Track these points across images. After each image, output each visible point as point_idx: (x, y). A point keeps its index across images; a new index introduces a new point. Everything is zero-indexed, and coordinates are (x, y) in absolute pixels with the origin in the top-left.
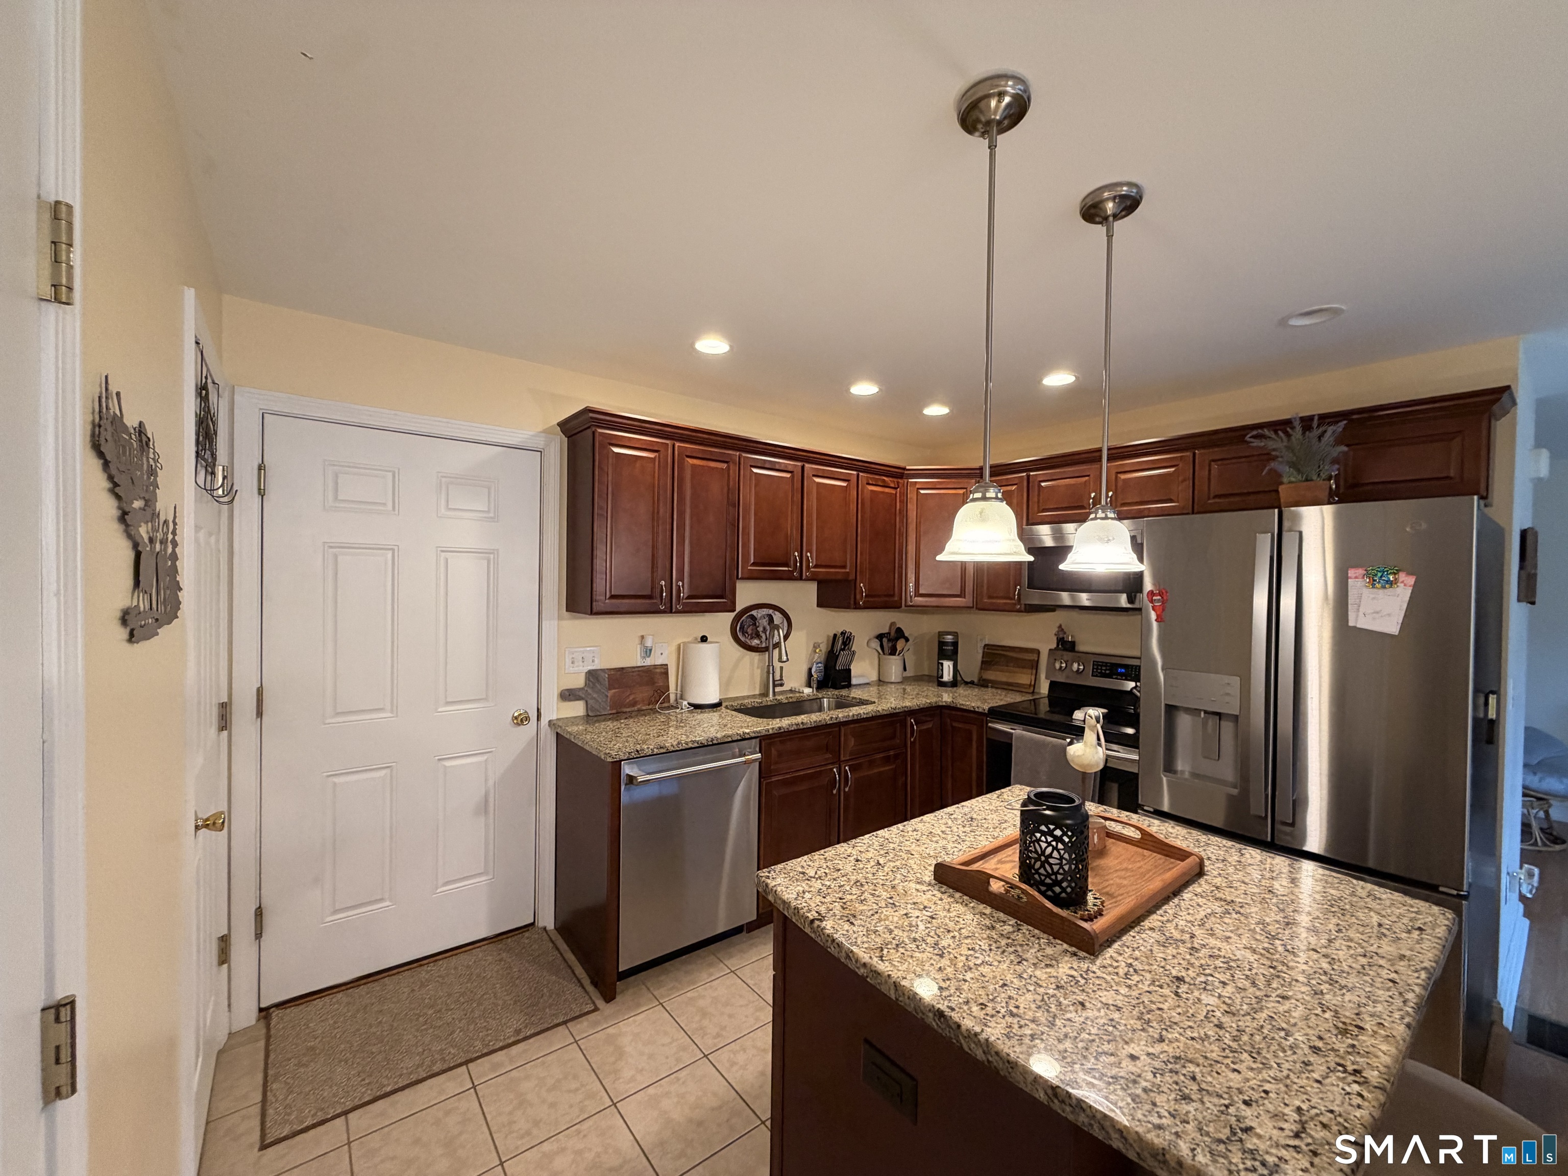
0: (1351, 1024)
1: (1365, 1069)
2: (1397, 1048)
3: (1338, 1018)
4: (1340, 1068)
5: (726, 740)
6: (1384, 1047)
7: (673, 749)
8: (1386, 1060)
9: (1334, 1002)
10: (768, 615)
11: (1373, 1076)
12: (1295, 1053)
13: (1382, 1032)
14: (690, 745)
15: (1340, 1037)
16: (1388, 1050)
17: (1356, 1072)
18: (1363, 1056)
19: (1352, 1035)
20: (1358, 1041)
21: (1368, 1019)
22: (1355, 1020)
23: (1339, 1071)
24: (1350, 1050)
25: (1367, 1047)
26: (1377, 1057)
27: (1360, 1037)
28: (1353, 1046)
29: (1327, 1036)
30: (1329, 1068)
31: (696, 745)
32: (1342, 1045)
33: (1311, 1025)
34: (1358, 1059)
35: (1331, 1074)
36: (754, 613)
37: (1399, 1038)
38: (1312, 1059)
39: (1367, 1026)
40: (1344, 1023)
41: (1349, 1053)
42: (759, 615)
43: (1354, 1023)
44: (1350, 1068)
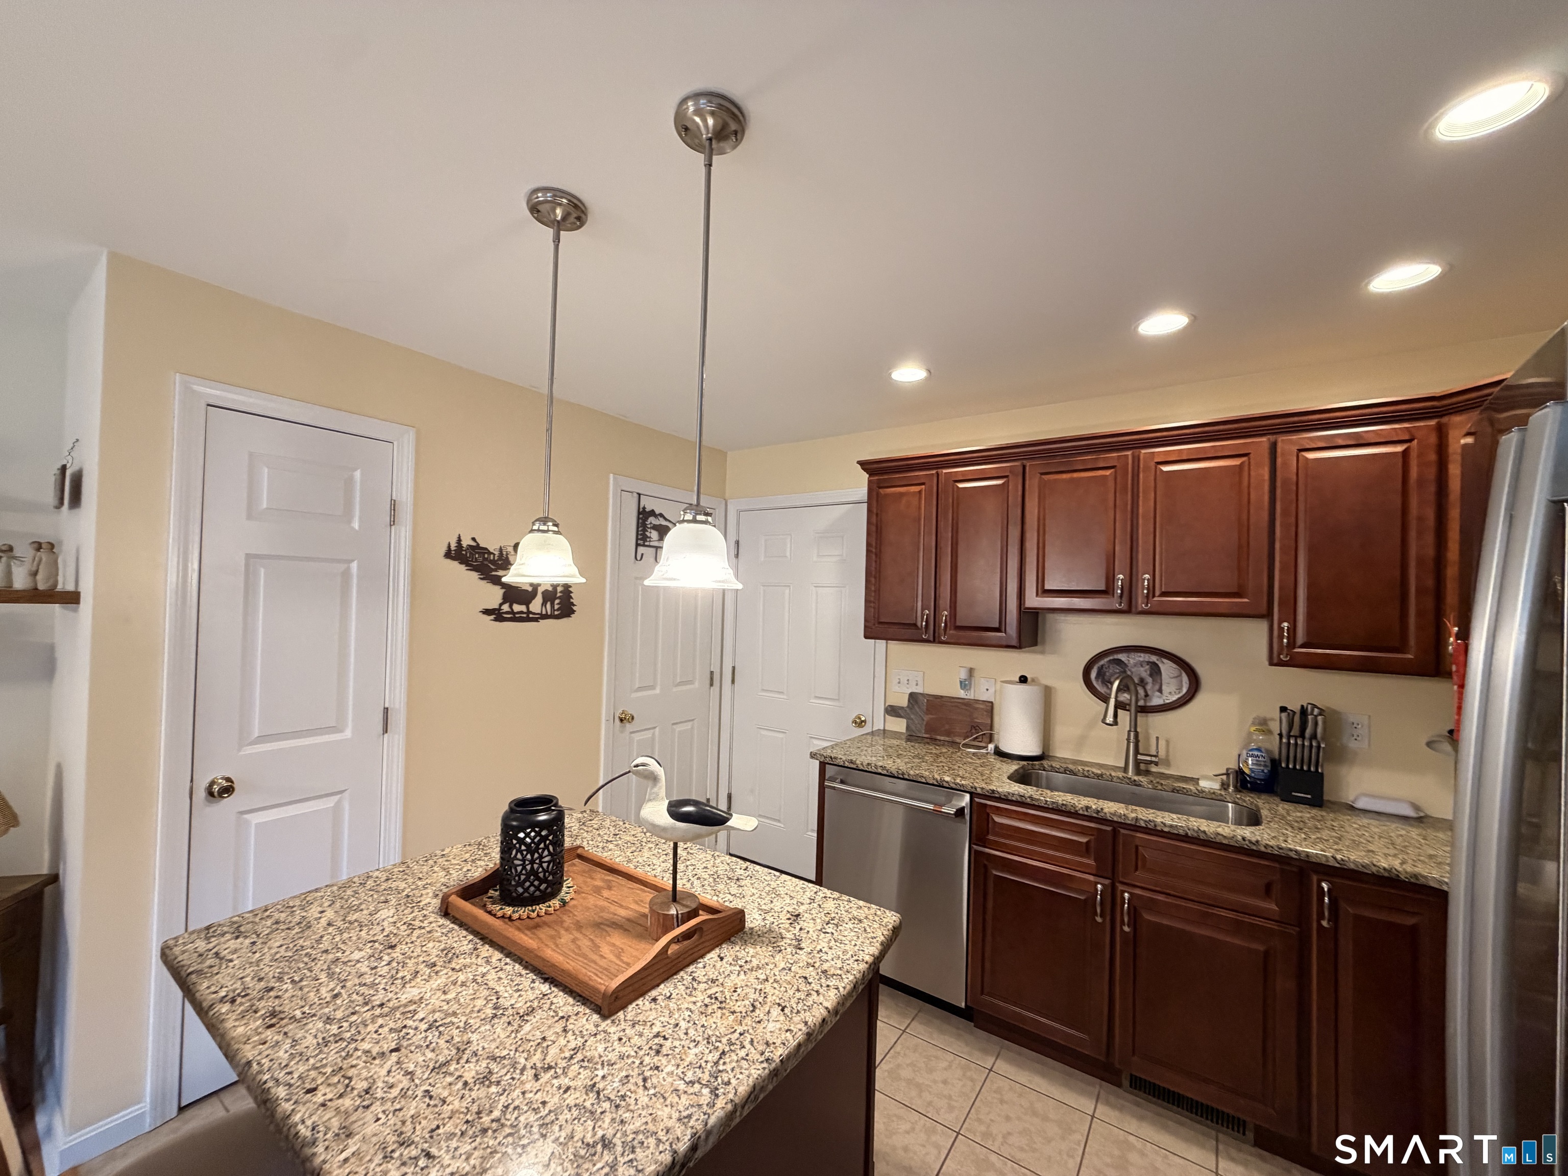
0: (278, 1023)
1: (231, 1006)
2: (233, 1038)
3: (291, 1018)
4: (243, 994)
5: (920, 780)
6: (240, 1030)
7: (861, 767)
8: (229, 1024)
9: (311, 1025)
10: (1148, 663)
11: (225, 1008)
12: (274, 977)
13: (256, 1038)
14: (880, 771)
15: (271, 1009)
16: (235, 1031)
17: (233, 1001)
18: (242, 1012)
19: (267, 1017)
20: (259, 1018)
21: (275, 1038)
22: (280, 1027)
23: (241, 992)
24: (254, 1008)
25: (249, 1020)
26: (236, 1020)
27: (261, 1021)
28: (256, 1012)
29: (277, 1002)
30: (248, 988)
31: (885, 772)
32: (264, 1006)
33: (295, 999)
34: (242, 1008)
35: (242, 987)
36: (1122, 657)
37: (241, 1046)
38: (262, 983)
39: (269, 1032)
40: (282, 1019)
41: (252, 1006)
42: (1132, 661)
43: (278, 1026)
44: (239, 1000)
